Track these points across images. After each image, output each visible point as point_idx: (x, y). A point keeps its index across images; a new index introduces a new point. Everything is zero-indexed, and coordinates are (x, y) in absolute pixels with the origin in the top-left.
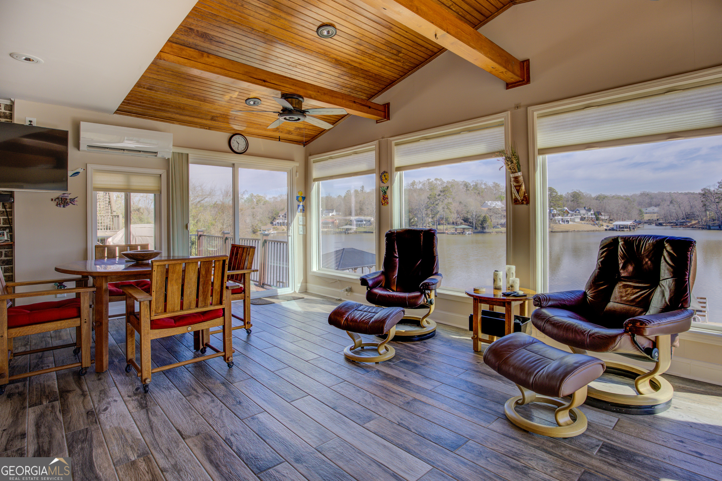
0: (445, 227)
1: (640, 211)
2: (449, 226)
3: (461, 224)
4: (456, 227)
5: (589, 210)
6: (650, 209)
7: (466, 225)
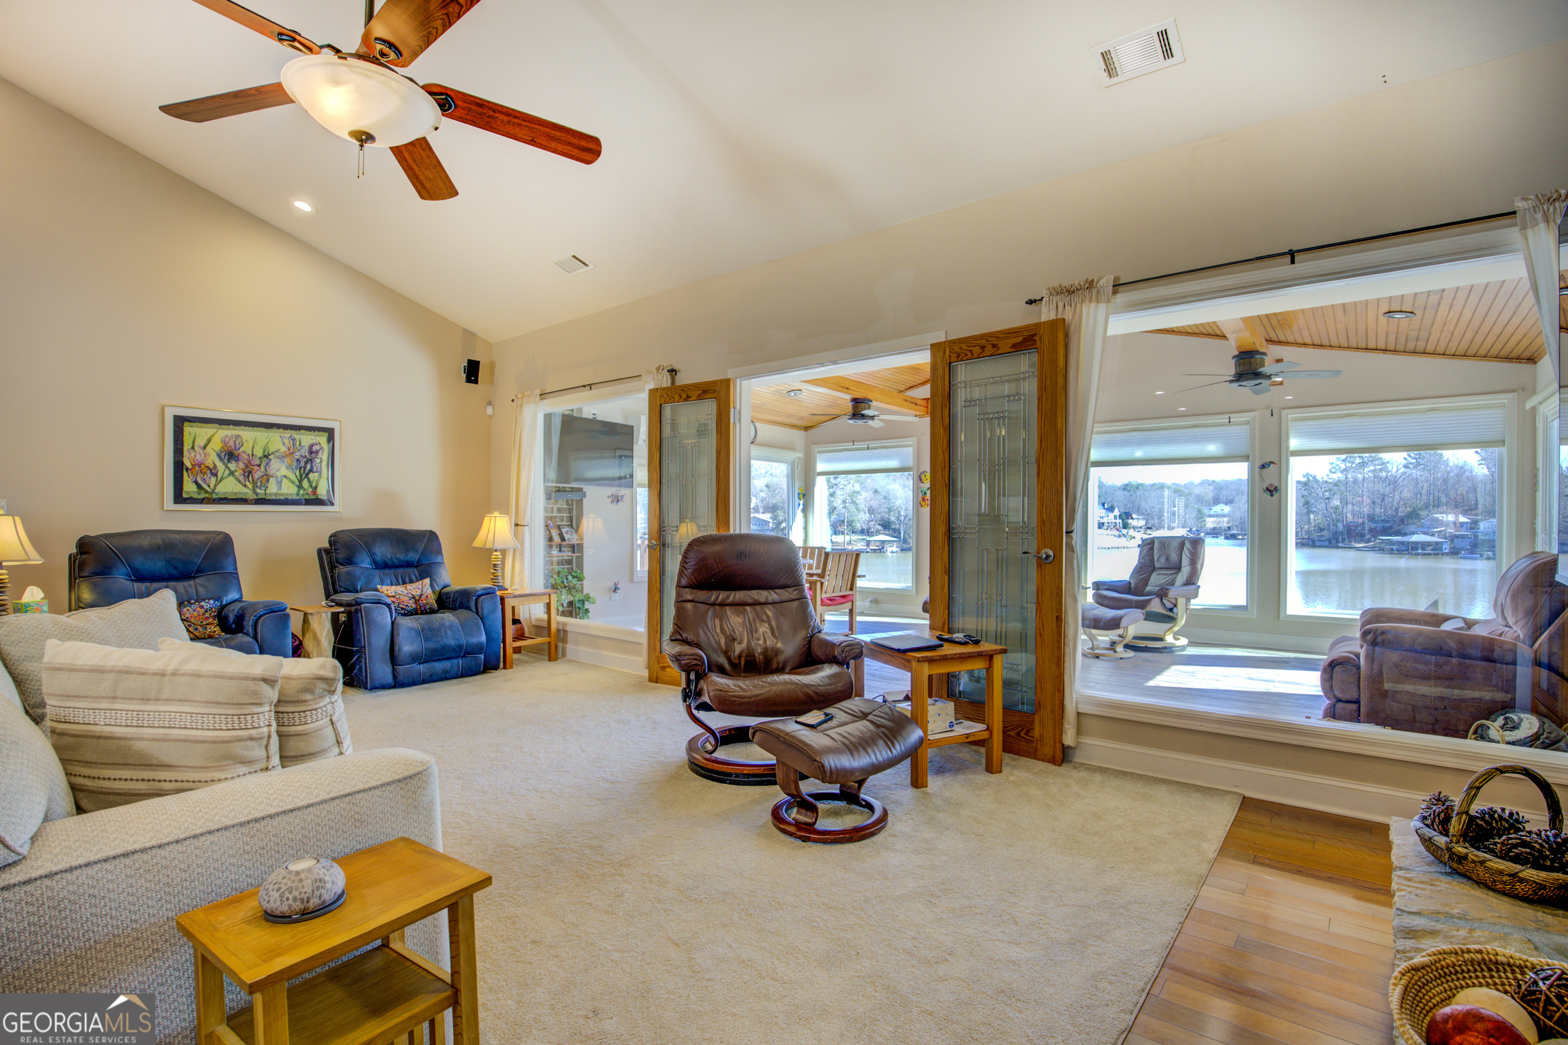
0: (848, 538)
1: (1200, 511)
2: (854, 537)
3: (878, 533)
4: (868, 539)
5: (1111, 509)
6: (1218, 509)
7: (886, 535)
